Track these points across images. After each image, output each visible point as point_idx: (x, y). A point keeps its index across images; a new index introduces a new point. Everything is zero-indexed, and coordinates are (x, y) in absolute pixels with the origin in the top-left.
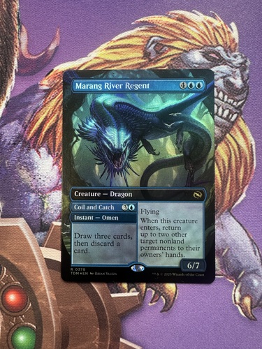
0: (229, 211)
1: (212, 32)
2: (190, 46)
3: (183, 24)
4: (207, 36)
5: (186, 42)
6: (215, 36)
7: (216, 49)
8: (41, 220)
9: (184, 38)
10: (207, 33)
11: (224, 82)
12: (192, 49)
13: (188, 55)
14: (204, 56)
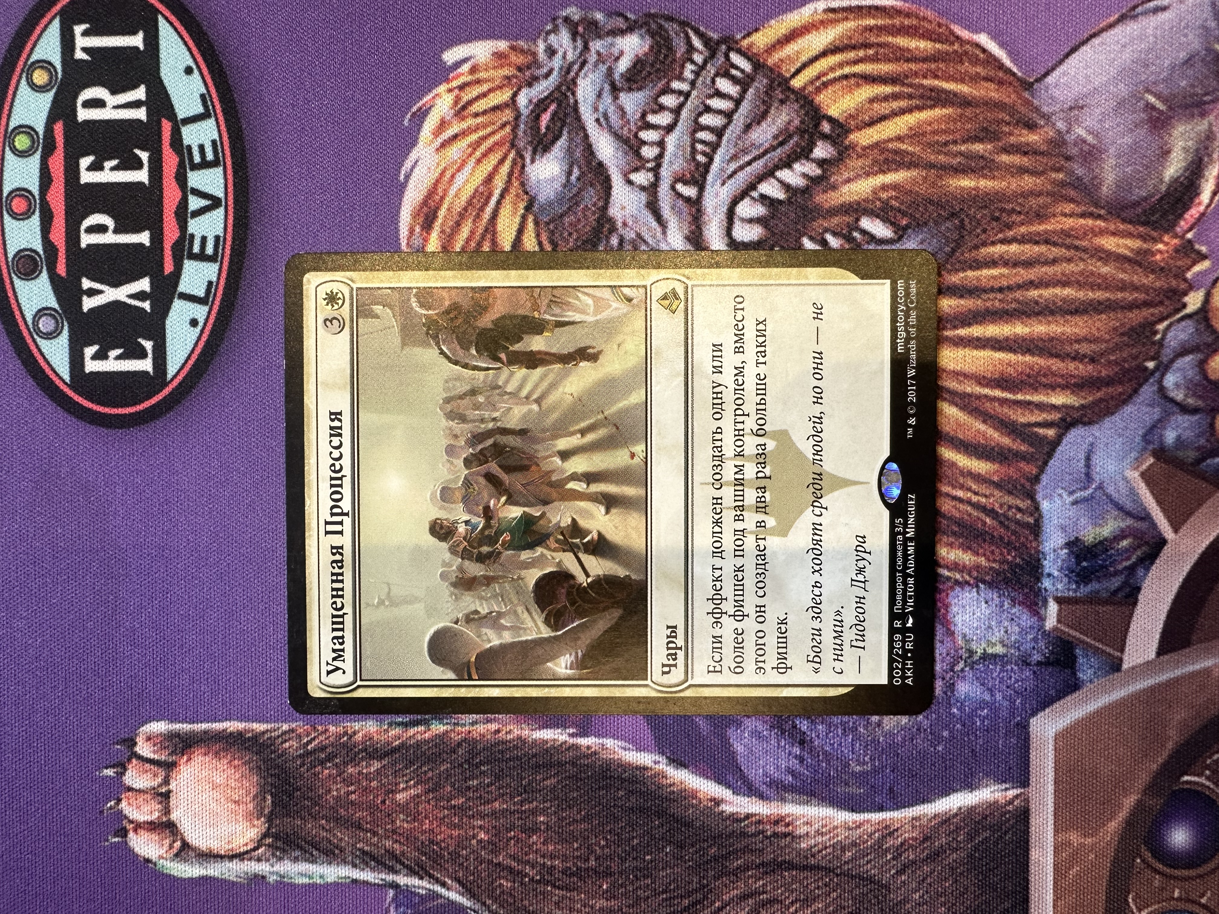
0: (1028, 86)
1: (471, 122)
2: (513, 191)
3: (442, 213)
4: (484, 138)
5: (499, 203)
6: (485, 112)
7: (525, 112)
8: (1039, 663)
9: (489, 210)
10: (474, 137)
11: (630, 90)
12: (523, 184)
13: (542, 198)
14: (546, 149)
